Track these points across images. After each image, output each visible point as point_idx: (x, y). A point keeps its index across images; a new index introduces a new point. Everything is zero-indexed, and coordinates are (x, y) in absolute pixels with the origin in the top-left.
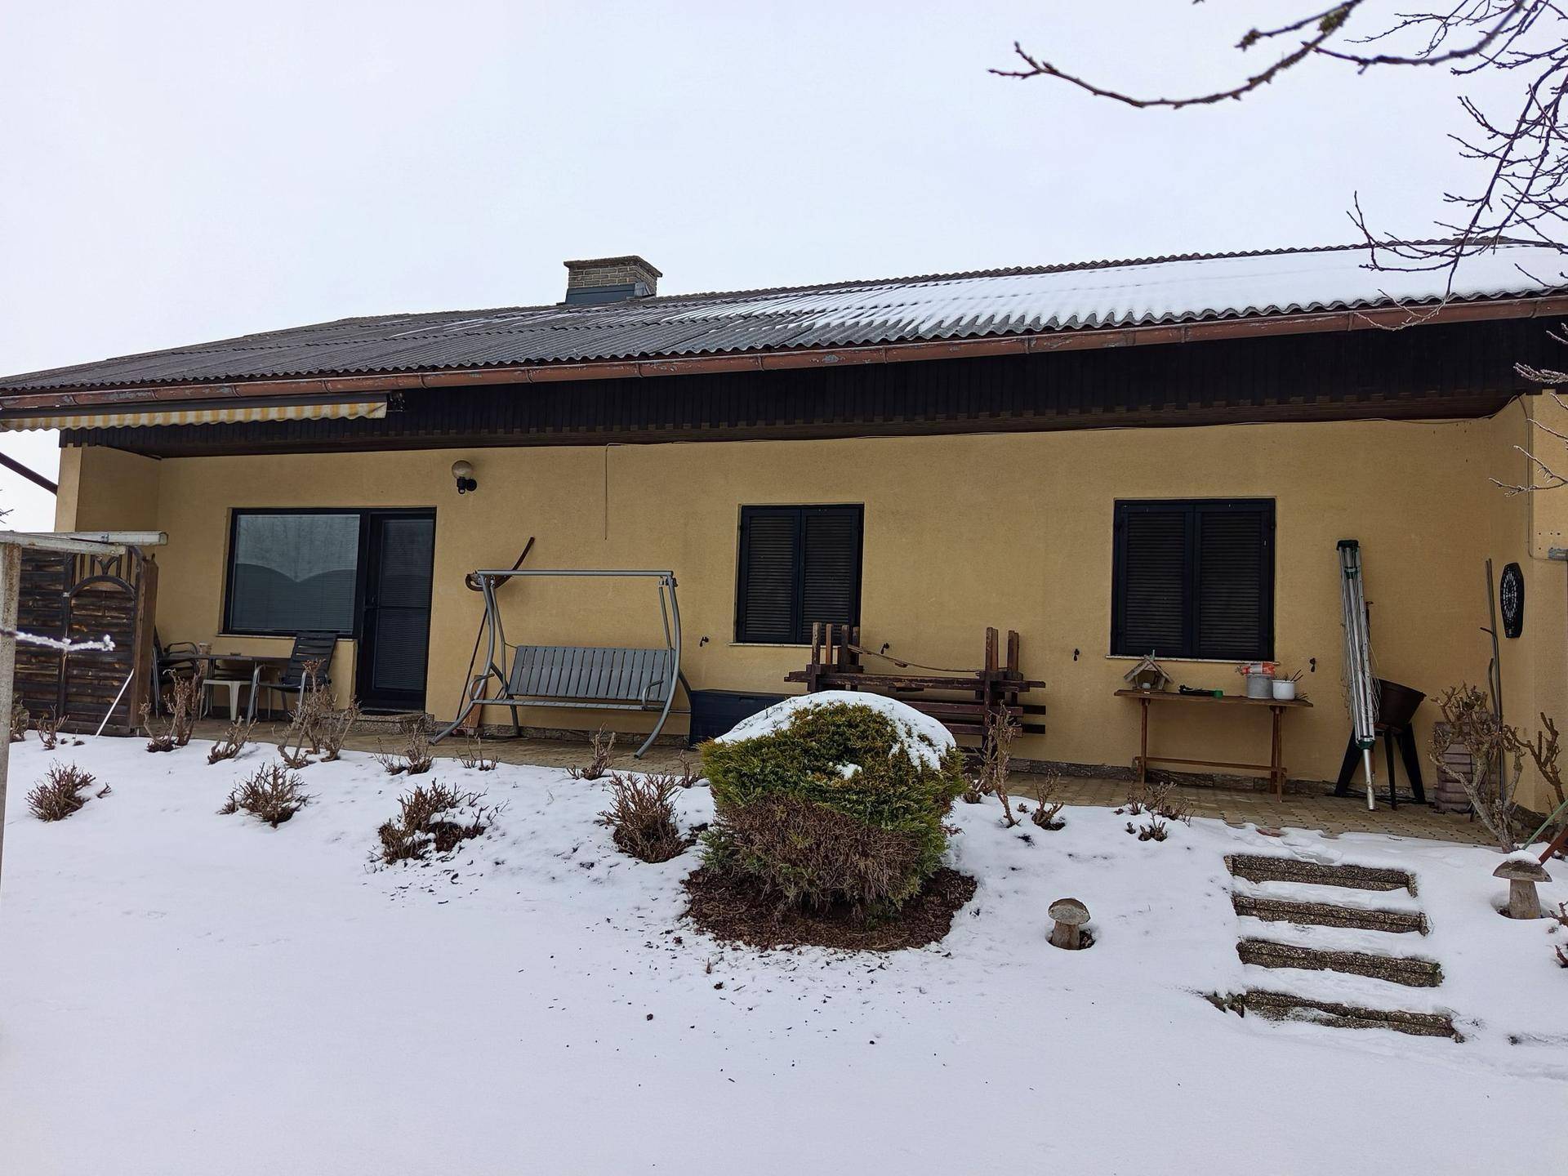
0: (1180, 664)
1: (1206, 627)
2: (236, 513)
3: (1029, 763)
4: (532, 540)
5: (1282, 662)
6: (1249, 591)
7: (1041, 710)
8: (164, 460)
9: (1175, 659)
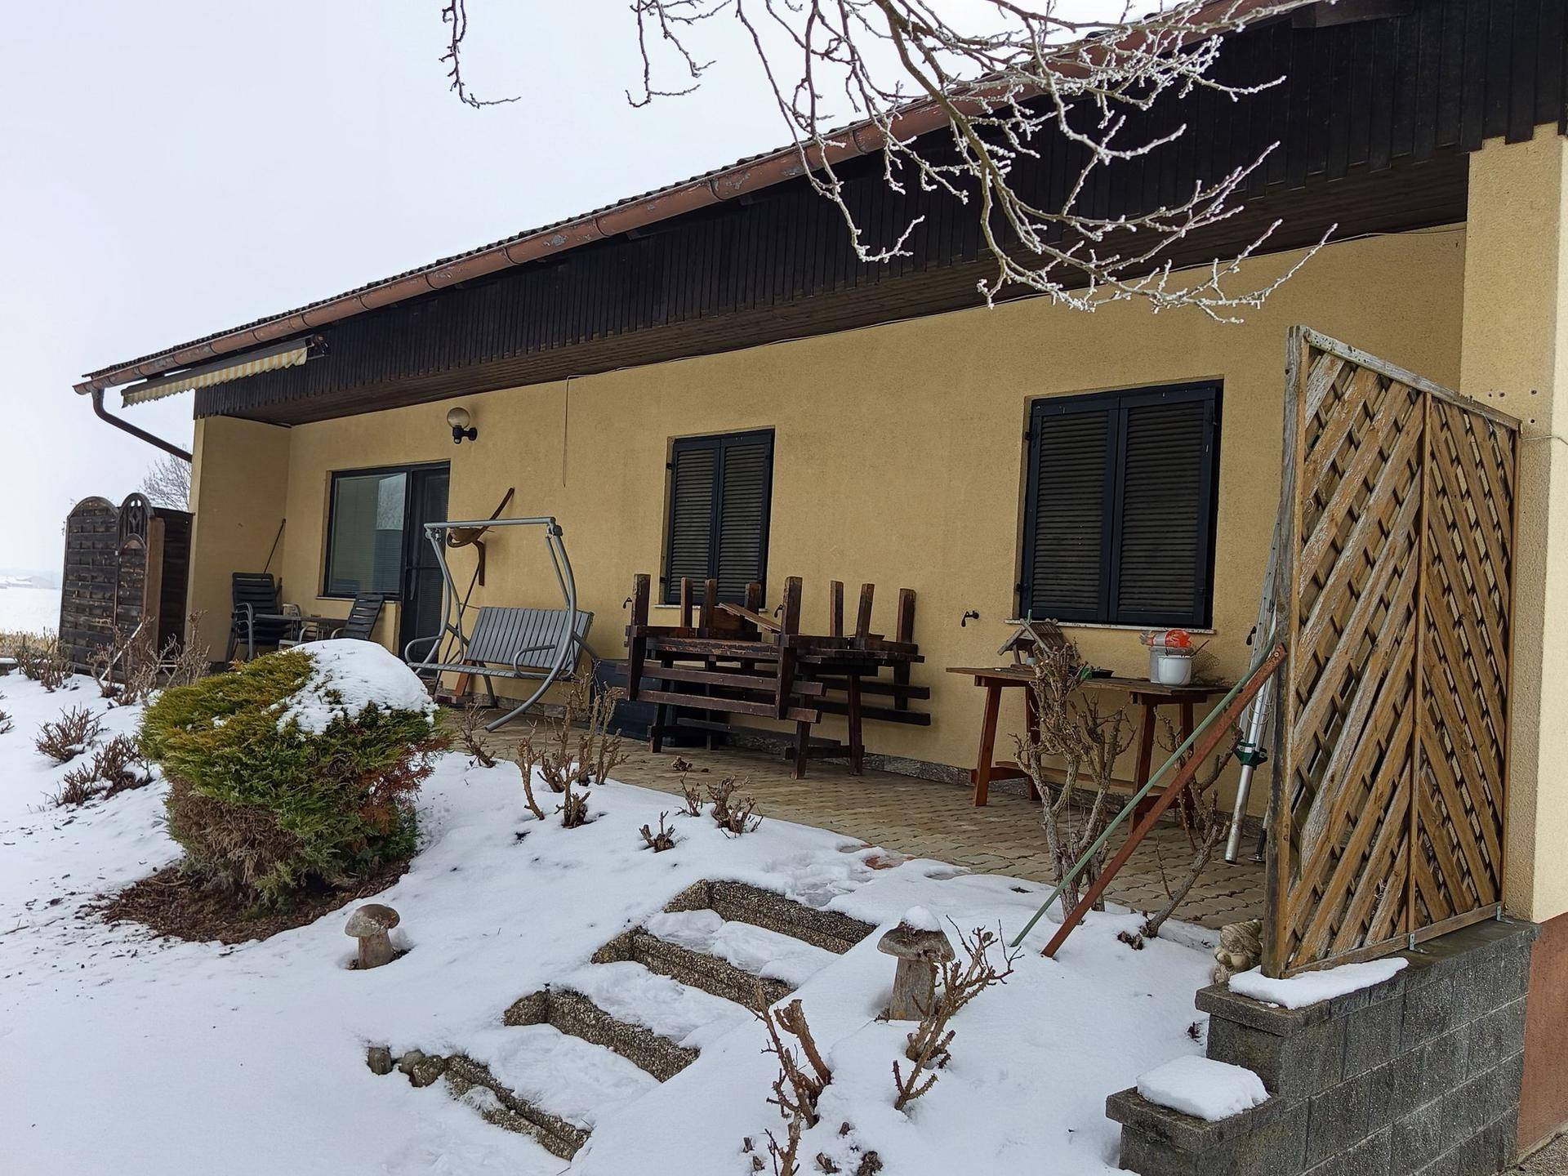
0: (1091, 632)
1: (1129, 578)
2: (336, 475)
3: (918, 765)
4: (512, 491)
5: (1220, 631)
6: (1184, 522)
7: (924, 693)
8: (293, 427)
9: (1083, 625)
